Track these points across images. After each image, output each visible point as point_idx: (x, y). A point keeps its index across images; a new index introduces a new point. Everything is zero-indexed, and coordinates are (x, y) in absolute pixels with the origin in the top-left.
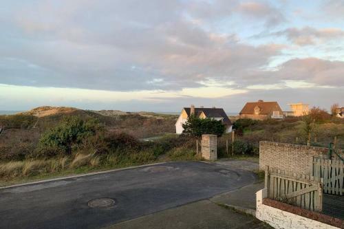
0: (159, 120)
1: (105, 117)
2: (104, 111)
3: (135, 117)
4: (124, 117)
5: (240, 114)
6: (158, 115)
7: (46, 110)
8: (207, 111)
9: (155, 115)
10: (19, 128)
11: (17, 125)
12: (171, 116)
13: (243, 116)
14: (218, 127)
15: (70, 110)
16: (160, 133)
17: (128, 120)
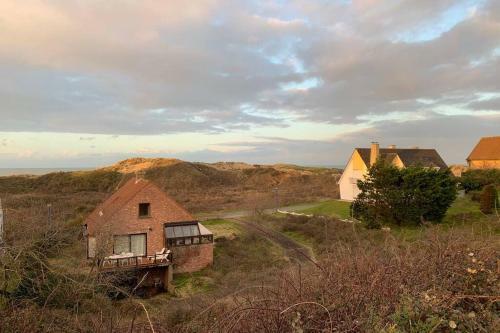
0: (305, 177)
1: (222, 173)
2: (220, 164)
3: (267, 171)
4: (249, 172)
5: (468, 160)
6: (303, 169)
7: (136, 163)
8: (405, 154)
9: (298, 168)
10: (97, 191)
11: (94, 186)
12: (324, 169)
13: (477, 164)
14: (443, 185)
15: (171, 163)
16: (309, 198)
17: (256, 177)
